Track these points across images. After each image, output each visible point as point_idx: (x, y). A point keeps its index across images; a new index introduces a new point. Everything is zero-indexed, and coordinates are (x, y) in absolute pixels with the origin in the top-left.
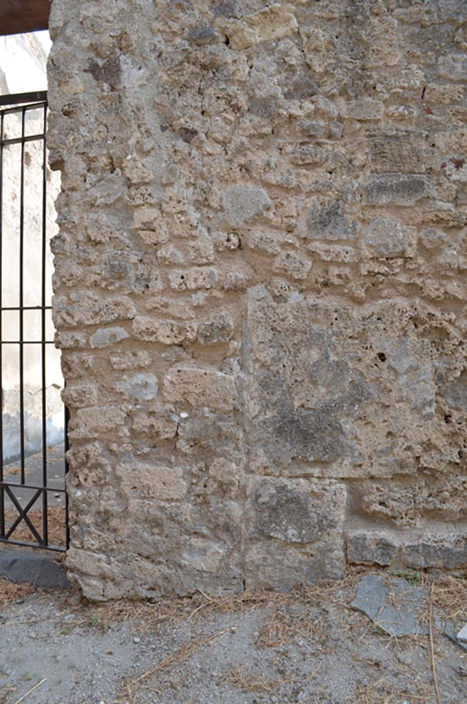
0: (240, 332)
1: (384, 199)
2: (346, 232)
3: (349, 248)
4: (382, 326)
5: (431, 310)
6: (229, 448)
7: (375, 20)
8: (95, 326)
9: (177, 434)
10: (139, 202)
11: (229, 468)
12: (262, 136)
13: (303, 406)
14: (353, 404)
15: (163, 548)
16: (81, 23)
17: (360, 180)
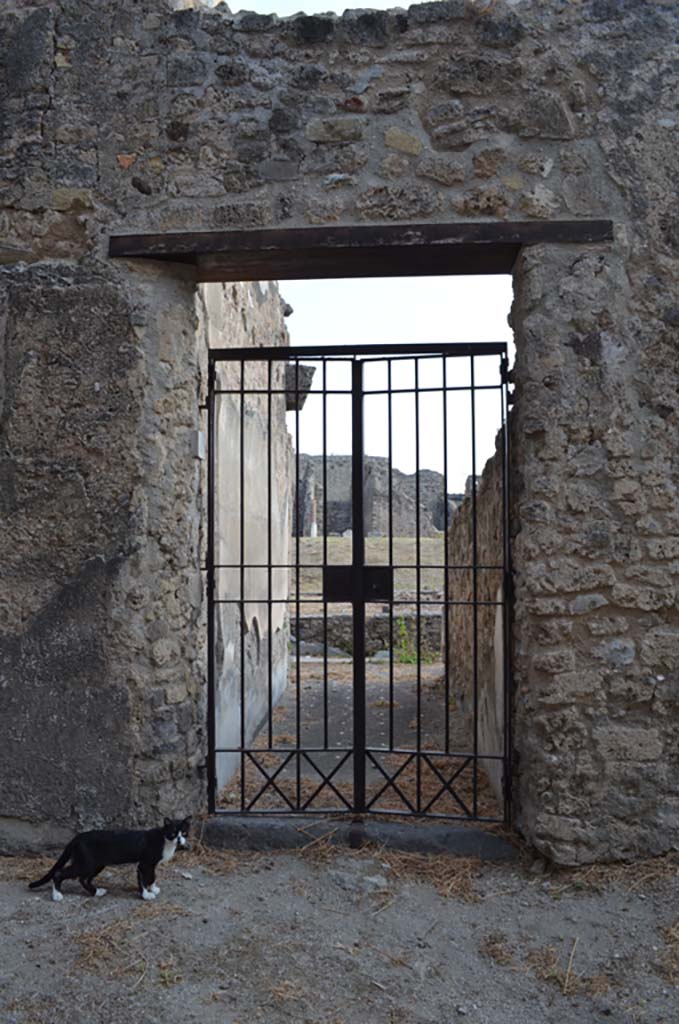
8: (576, 593)
9: (654, 696)
10: (621, 474)
15: (639, 808)
16: (562, 297)
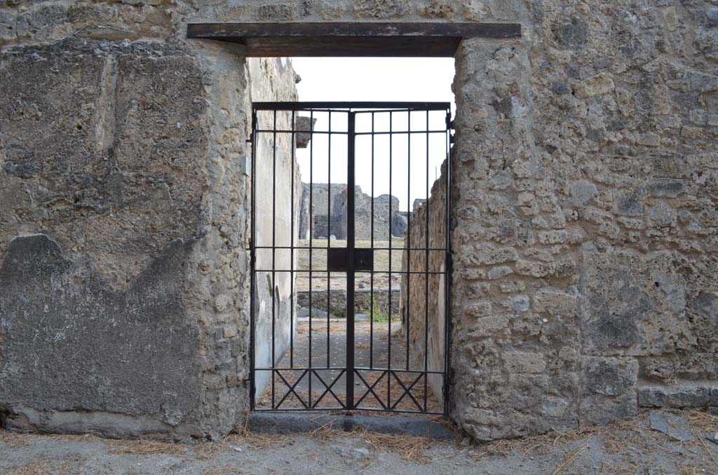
0: (580, 270)
1: (661, 193)
2: (639, 211)
3: (640, 221)
4: (657, 267)
5: (683, 257)
6: (572, 340)
7: (656, 86)
8: (492, 265)
9: (541, 332)
10: (522, 189)
11: (572, 352)
12: (593, 152)
13: (614, 314)
14: (642, 312)
15: (530, 404)
16: (487, 73)
17: (647, 181)
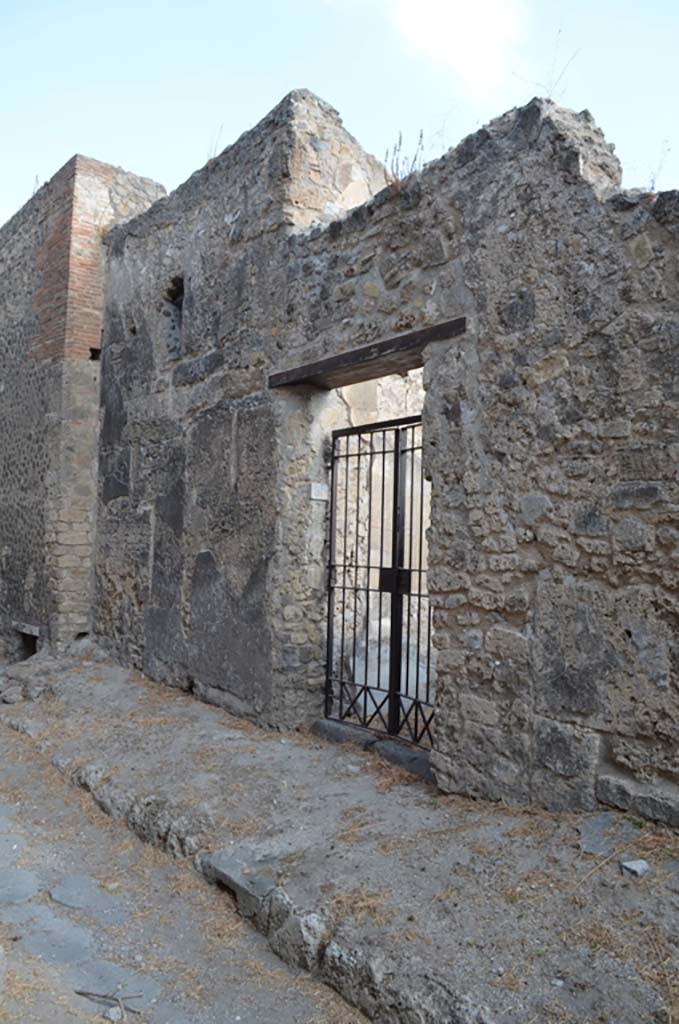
0: (533, 603)
1: (627, 504)
2: (602, 530)
3: (604, 542)
4: (628, 608)
6: (524, 692)
7: (624, 353)
9: (493, 677)
10: (471, 506)
11: (524, 707)
12: (546, 455)
13: (571, 666)
14: (605, 670)
15: (483, 760)
17: (612, 487)
